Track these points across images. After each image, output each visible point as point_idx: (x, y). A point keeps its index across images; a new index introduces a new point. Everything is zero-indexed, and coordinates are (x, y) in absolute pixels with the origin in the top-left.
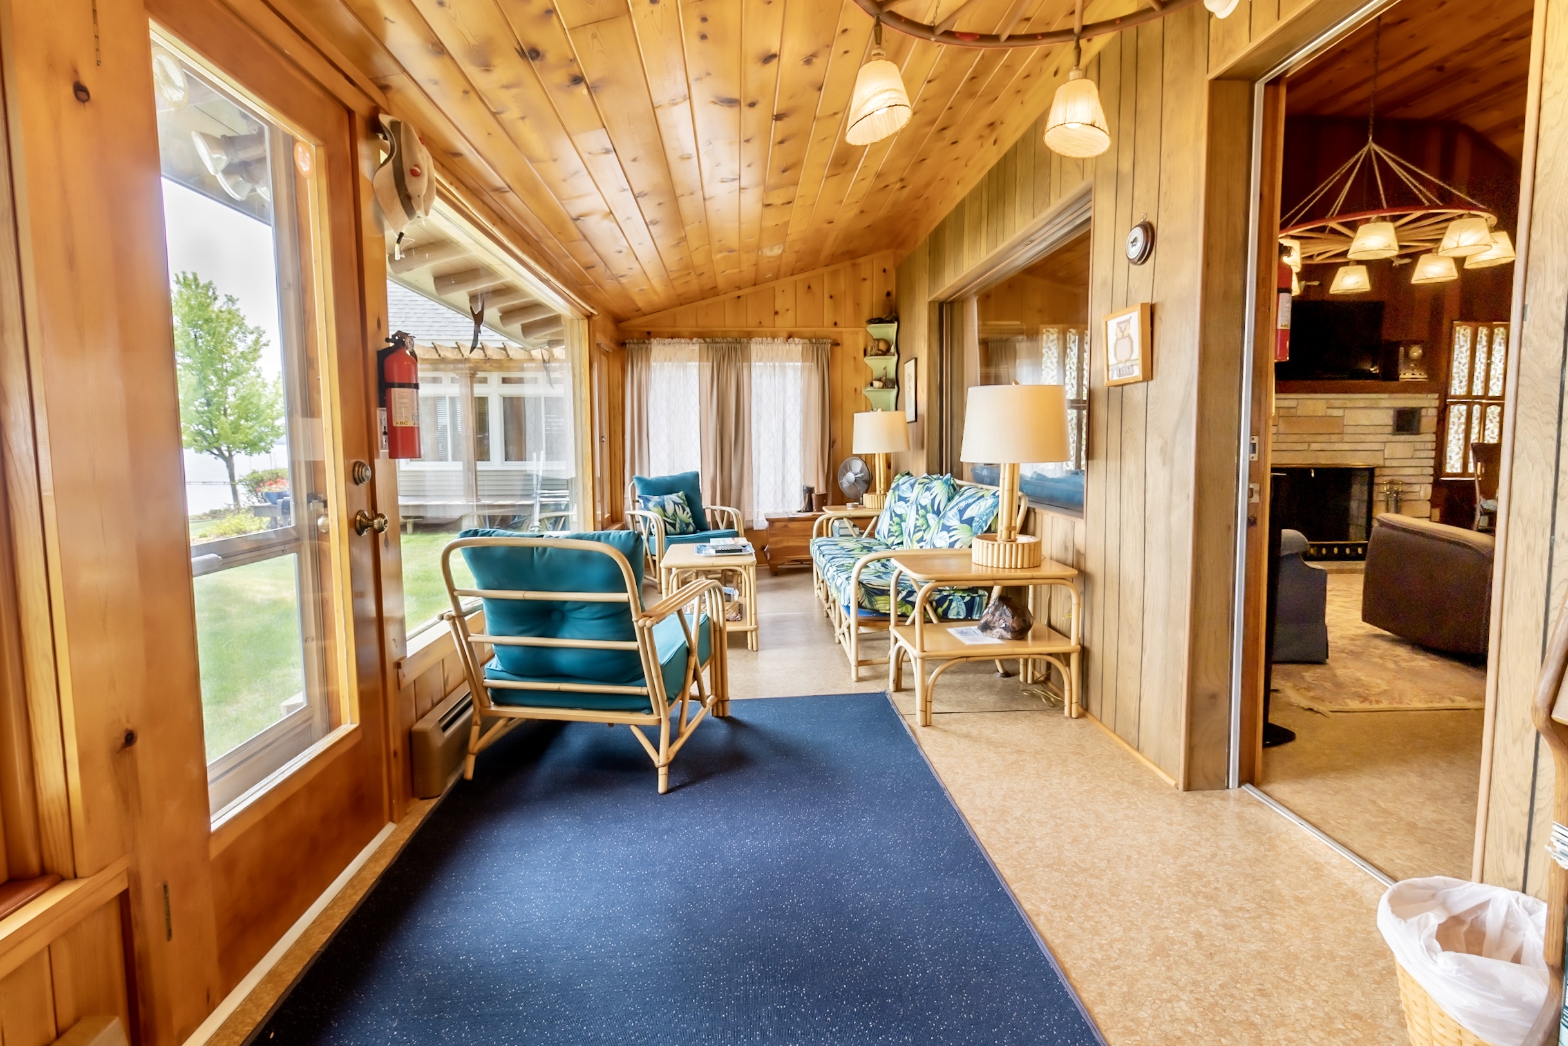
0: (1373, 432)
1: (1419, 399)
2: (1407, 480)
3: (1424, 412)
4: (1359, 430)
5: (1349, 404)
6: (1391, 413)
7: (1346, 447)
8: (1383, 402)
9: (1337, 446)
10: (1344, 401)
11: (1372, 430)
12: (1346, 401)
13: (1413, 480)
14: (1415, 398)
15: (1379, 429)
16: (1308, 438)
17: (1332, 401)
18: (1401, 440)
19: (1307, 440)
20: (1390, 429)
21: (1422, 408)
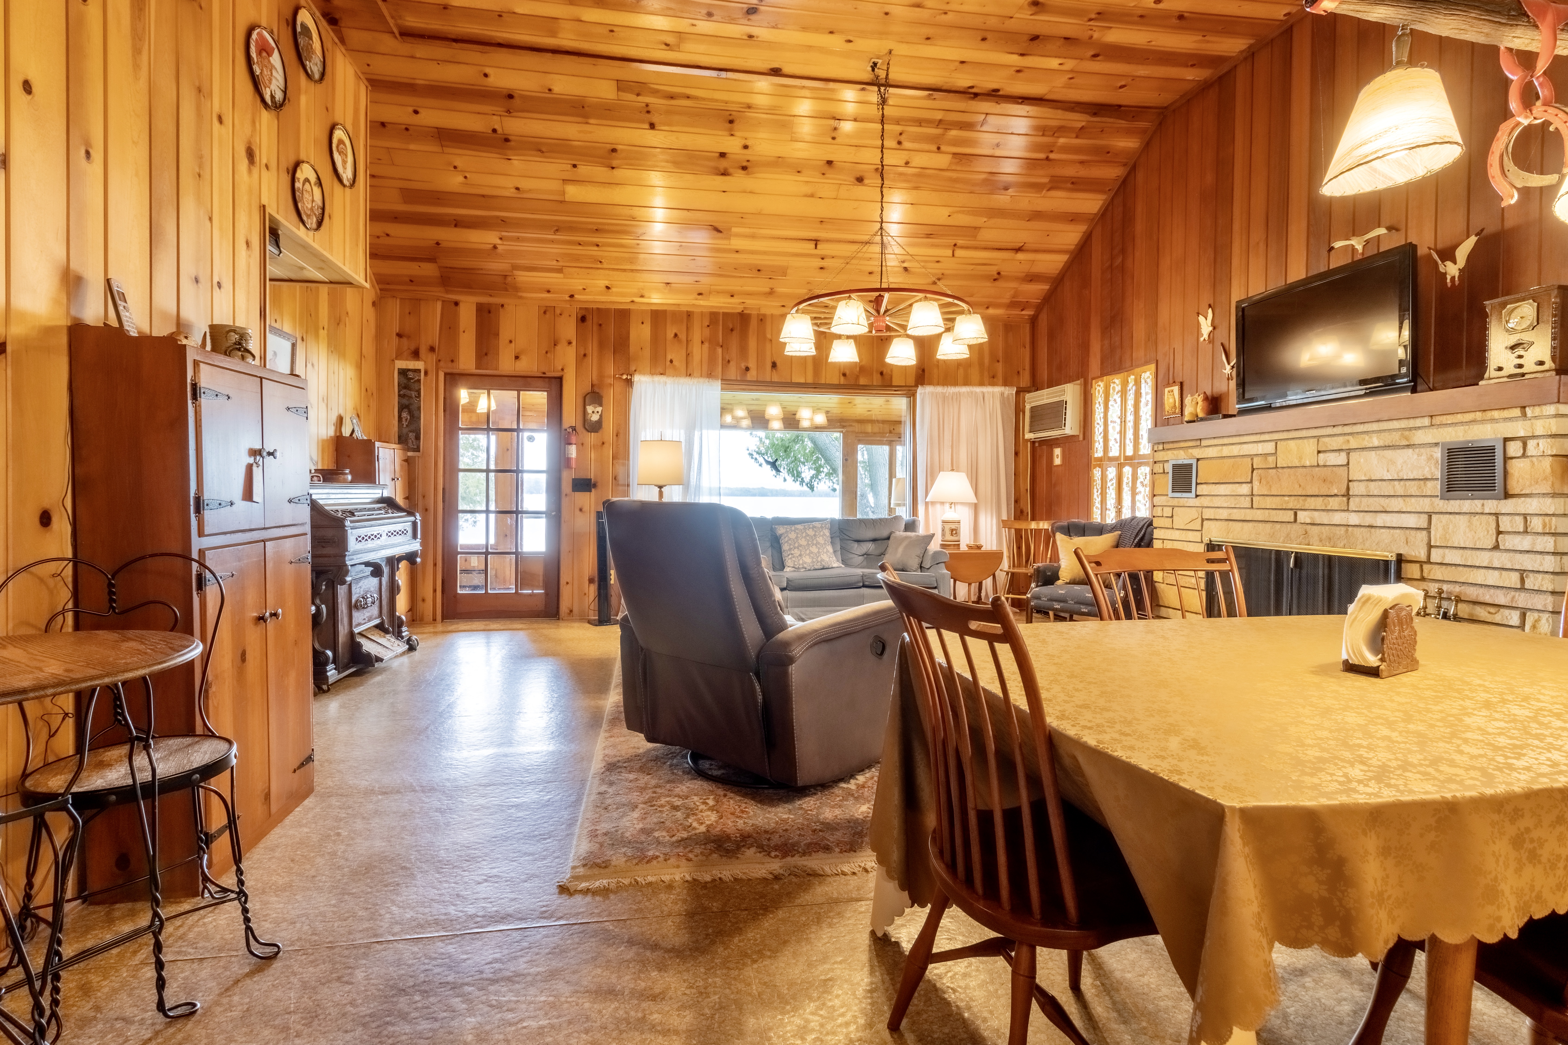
0: (1400, 492)
1: (1506, 419)
2: (1487, 596)
3: (1514, 449)
4: (1374, 488)
5: (1354, 443)
6: (1438, 453)
7: (1354, 519)
8: (1420, 433)
9: (1338, 518)
10: (1347, 437)
11: (1399, 488)
12: (1350, 438)
13: (1501, 598)
14: (1493, 420)
15: (1413, 488)
16: (1292, 503)
17: (1326, 440)
18: (1464, 510)
19: (1290, 506)
20: (1435, 487)
21: (1506, 440)
